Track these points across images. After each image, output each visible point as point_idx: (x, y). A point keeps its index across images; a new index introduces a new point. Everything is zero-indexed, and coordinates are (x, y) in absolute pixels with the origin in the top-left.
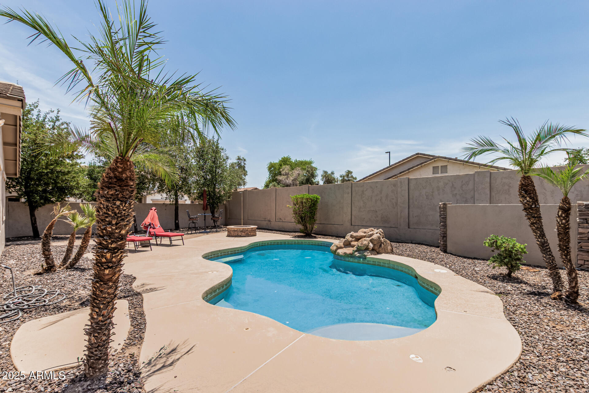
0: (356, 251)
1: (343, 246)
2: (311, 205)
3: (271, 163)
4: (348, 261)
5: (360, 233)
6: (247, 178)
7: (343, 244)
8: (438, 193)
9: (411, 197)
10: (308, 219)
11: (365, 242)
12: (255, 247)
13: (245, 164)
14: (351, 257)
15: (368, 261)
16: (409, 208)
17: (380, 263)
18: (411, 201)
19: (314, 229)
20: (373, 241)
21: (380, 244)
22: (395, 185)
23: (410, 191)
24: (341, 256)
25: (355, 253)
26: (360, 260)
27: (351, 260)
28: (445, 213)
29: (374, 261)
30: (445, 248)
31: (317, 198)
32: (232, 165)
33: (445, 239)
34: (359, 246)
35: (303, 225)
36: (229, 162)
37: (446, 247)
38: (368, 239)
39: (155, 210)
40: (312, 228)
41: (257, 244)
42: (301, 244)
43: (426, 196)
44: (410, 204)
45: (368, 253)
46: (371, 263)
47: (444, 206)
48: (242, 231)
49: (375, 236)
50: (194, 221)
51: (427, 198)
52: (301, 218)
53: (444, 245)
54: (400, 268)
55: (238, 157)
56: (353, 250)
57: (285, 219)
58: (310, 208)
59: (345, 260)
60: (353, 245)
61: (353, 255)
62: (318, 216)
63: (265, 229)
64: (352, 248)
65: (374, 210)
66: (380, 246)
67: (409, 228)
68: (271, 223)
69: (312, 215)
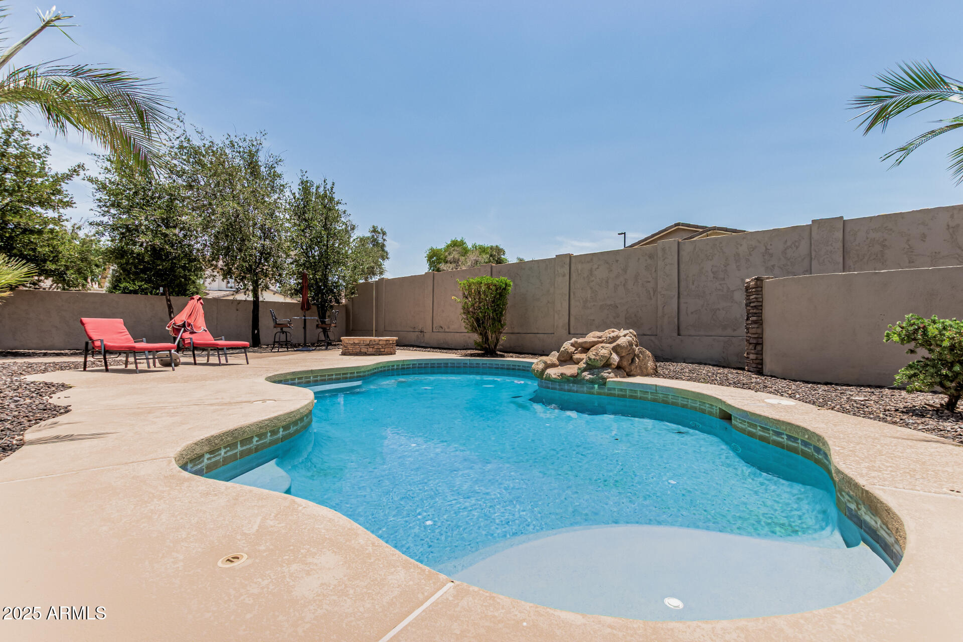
0: (585, 370)
1: (557, 362)
2: (495, 297)
3: (432, 249)
4: (569, 391)
5: (591, 337)
6: (386, 264)
7: (558, 359)
8: (737, 267)
9: (683, 276)
10: (490, 322)
11: (604, 352)
12: (388, 370)
13: (384, 240)
14: (574, 382)
15: (609, 389)
16: (679, 297)
17: (636, 391)
18: (683, 284)
19: (501, 342)
20: (619, 350)
21: (632, 356)
22: (651, 256)
23: (682, 266)
24: (553, 381)
25: (583, 374)
26: (594, 388)
27: (575, 388)
28: (760, 296)
29: (621, 390)
30: (760, 367)
31: (506, 284)
32: (363, 240)
33: (759, 348)
34: (590, 359)
35: (481, 334)
36: (356, 234)
37: (762, 364)
38: (608, 345)
39: (198, 300)
40: (498, 340)
41: (393, 366)
42: (476, 367)
43: (713, 273)
44: (681, 289)
45: (609, 373)
46: (617, 392)
47: (758, 283)
48: (368, 345)
49: (622, 341)
50: (284, 329)
51: (714, 277)
52: (477, 320)
53: (757, 361)
54: (680, 401)
55: (374, 227)
56: (579, 369)
57: (449, 328)
58: (493, 302)
59: (561, 390)
60: (577, 358)
61: (579, 378)
62: (508, 317)
63: (413, 346)
64: (577, 366)
65: (611, 305)
66: (633, 360)
67: (679, 335)
68: (424, 335)
69: (497, 314)
